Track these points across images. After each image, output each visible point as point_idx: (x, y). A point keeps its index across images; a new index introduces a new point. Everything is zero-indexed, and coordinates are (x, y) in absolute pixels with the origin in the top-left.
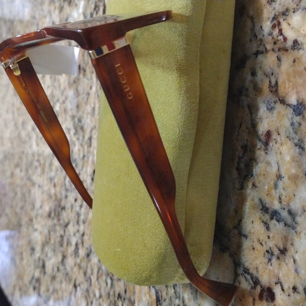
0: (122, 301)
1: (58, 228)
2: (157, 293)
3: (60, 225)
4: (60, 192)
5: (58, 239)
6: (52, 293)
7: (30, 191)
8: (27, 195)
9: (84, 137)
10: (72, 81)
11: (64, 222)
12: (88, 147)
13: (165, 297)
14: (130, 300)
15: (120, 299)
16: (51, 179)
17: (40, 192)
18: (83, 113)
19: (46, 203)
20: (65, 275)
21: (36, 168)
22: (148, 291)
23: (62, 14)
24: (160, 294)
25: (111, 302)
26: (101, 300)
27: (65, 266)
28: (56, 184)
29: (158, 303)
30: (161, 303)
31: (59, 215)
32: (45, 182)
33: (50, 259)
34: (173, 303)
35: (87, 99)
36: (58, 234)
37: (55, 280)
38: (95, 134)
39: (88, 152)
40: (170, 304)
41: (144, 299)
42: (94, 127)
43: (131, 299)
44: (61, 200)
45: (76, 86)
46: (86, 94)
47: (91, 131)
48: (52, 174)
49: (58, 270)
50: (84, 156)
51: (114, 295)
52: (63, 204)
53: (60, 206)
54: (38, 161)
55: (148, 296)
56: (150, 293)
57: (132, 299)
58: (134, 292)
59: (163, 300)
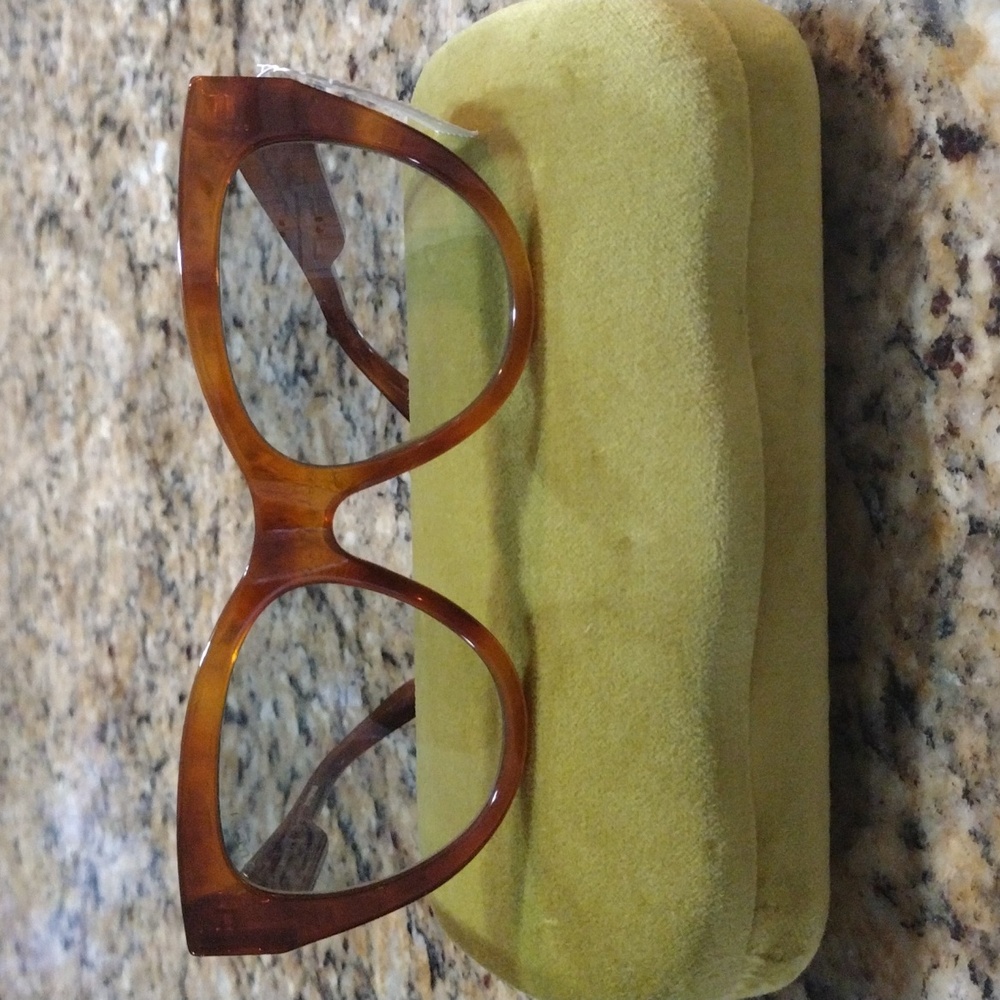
0: (336, 970)
1: (131, 773)
2: (430, 946)
3: (137, 764)
4: (131, 672)
5: (136, 805)
6: (126, 956)
7: (29, 664)
8: (20, 675)
9: (194, 525)
10: (145, 362)
11: (150, 758)
12: (209, 555)
13: (453, 957)
14: (359, 968)
15: (330, 965)
16: (99, 635)
17: (65, 669)
18: (186, 456)
19: (87, 702)
20: (163, 905)
21: (46, 596)
22: (407, 942)
23: (98, 161)
24: (437, 948)
25: (305, 974)
26: (277, 971)
27: (160, 879)
28: (116, 650)
29: (435, 972)
30: (444, 973)
31: (131, 737)
32: (80, 642)
33: (114, 859)
34: (472, 972)
35: (197, 420)
36: (132, 791)
37: (131, 918)
38: (229, 520)
39: (212, 568)
40: (466, 974)
41: (397, 963)
42: (222, 501)
43: (361, 965)
44: (135, 695)
45: (161, 378)
46: (192, 405)
47: (217, 510)
48: (102, 620)
49: (141, 889)
50: (198, 579)
51: (315, 956)
52: (142, 705)
53: (132, 711)
54: (52, 577)
55: (407, 955)
56: (413, 948)
57: (366, 965)
58: (370, 948)
59: (446, 965)
